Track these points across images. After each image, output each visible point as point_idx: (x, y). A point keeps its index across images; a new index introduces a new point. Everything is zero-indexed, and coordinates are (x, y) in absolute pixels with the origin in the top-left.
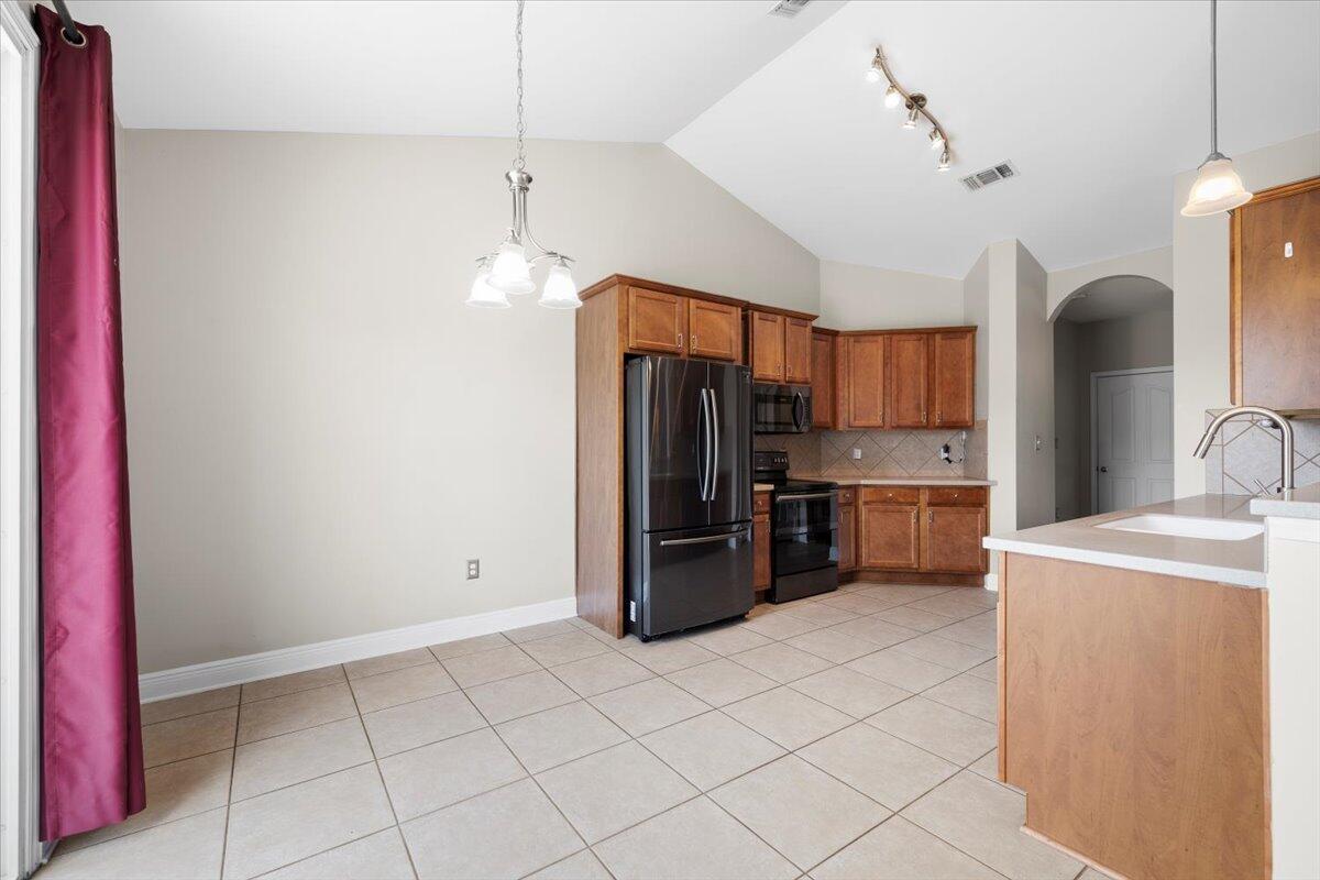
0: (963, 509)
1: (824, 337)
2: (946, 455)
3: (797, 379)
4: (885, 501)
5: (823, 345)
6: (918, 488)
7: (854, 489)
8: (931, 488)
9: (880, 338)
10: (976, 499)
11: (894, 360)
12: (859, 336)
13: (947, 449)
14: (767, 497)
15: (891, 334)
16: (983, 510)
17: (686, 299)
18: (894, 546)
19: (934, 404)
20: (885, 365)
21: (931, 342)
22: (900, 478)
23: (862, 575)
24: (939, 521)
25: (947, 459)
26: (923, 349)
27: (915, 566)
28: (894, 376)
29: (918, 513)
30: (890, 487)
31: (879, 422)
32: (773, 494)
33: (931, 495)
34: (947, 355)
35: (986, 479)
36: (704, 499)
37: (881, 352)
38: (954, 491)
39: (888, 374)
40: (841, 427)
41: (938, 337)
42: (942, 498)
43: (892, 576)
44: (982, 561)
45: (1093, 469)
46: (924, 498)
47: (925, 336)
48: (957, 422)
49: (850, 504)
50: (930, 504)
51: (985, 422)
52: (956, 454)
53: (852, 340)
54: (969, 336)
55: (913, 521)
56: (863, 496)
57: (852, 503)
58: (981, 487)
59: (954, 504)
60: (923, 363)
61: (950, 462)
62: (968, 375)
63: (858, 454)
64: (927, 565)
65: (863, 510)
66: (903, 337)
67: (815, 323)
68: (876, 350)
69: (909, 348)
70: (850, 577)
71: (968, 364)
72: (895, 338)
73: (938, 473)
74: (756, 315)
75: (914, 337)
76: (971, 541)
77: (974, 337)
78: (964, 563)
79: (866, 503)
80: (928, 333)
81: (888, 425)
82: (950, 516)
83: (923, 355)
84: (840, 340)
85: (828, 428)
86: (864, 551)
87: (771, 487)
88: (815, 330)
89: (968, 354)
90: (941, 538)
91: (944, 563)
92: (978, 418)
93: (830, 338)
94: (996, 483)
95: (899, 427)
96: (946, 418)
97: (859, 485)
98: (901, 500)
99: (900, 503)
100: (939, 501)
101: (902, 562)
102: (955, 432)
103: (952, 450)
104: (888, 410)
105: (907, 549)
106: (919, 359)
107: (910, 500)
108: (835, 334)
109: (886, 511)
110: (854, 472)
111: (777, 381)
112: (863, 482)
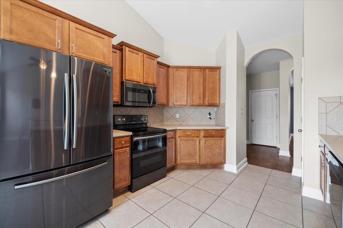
0: (216, 138)
1: (164, 67)
2: (209, 116)
3: (150, 83)
4: (187, 136)
5: (163, 70)
6: (199, 130)
7: (175, 131)
8: (205, 130)
9: (186, 69)
10: (221, 134)
11: (191, 79)
12: (178, 68)
13: (210, 114)
14: (128, 138)
15: (190, 68)
16: (223, 138)
17: (68, 21)
18: (190, 155)
19: (206, 97)
20: (188, 80)
21: (205, 72)
22: (193, 125)
23: (178, 167)
24: (208, 143)
25: (210, 118)
26: (202, 75)
27: (198, 162)
28: (191, 85)
29: (200, 141)
30: (188, 130)
31: (185, 103)
32: (132, 137)
33: (204, 134)
34: (210, 78)
35: (224, 126)
36: (65, 148)
37: (186, 75)
38: (213, 131)
39: (189, 84)
40: (171, 104)
41: (207, 70)
42: (209, 134)
43: (189, 167)
44: (223, 159)
45: (250, 120)
46: (202, 134)
47: (202, 70)
48: (213, 104)
49: (172, 138)
50: (204, 137)
51: (224, 104)
52: (212, 116)
53: (175, 69)
54: (218, 70)
55: (198, 144)
56: (178, 134)
57: (174, 137)
58: (223, 130)
59: (213, 137)
60: (202, 80)
61: (211, 119)
62: (218, 86)
63: (178, 116)
64: (203, 162)
65: (178, 140)
66: (194, 69)
67: (159, 60)
68: (184, 74)
69: (197, 74)
70: (173, 169)
71: (218, 81)
72: (191, 70)
73: (206, 123)
74: (127, 49)
75: (199, 70)
76: (219, 151)
77: (220, 71)
78: (216, 160)
79: (179, 137)
80: (204, 69)
81: (189, 104)
82: (212, 141)
83: (202, 77)
84: (170, 69)
85: (165, 105)
86: (178, 157)
87: (130, 133)
88: (159, 63)
89: (218, 77)
90: (209, 150)
91: (209, 161)
92: (221, 102)
93: (166, 68)
94: (228, 128)
95: (193, 105)
96: (210, 102)
97: (176, 129)
98: (193, 135)
99: (193, 137)
100: (207, 135)
101: (193, 161)
102: (212, 108)
103: (212, 114)
104: (189, 98)
105: (195, 155)
106: (200, 79)
107: (196, 135)
108: (168, 67)
109: (187, 140)
110: (176, 123)
111: (140, 83)
112: (178, 128)
